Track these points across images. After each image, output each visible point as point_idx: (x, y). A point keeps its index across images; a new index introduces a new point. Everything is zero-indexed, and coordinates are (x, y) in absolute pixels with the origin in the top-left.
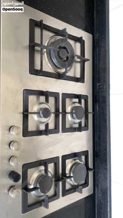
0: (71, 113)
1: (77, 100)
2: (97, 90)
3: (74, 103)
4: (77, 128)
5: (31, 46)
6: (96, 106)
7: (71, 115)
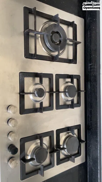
0: (64, 92)
1: (69, 80)
2: (89, 70)
3: (67, 82)
4: (70, 105)
5: (26, 32)
6: (88, 84)
7: (64, 94)
